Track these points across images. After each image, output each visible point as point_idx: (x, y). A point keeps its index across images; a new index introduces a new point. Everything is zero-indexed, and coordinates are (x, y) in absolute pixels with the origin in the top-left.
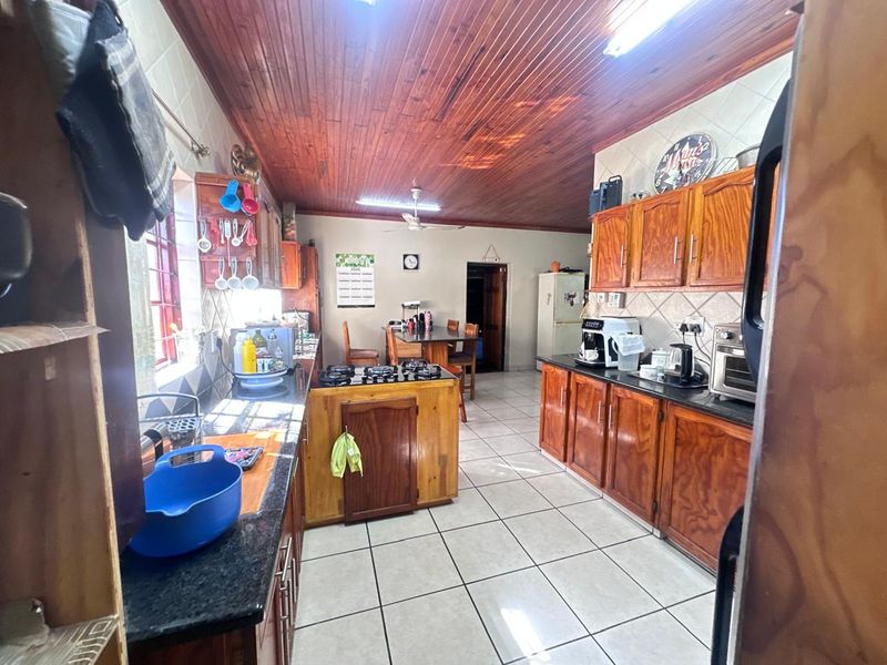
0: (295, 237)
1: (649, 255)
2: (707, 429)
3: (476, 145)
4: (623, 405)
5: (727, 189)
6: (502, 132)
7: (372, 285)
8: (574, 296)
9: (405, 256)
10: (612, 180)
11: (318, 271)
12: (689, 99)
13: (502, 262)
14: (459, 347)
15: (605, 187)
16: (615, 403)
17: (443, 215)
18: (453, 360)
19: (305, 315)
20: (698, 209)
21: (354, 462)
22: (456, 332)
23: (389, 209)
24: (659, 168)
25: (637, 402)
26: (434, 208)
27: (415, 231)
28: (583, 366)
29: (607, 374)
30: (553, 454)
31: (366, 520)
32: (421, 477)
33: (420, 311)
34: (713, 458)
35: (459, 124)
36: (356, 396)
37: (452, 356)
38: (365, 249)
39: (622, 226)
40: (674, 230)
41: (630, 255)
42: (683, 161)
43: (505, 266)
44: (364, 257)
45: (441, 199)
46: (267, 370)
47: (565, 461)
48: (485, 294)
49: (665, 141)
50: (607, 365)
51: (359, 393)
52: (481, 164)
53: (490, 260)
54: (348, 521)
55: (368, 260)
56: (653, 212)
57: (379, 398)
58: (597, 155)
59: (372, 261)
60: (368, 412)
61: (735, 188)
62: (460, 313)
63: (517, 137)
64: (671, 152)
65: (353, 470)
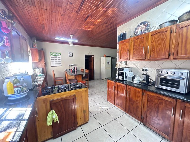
0: (37, 47)
1: (135, 52)
2: (157, 98)
3: (88, 22)
4: (131, 91)
5: (158, 34)
6: (95, 19)
7: (60, 60)
8: (109, 62)
9: (69, 53)
10: (124, 33)
11: (45, 57)
12: (142, 13)
13: (93, 55)
14: (84, 75)
15: (122, 35)
16: (129, 90)
17: (78, 43)
18: (83, 79)
19: (41, 69)
20: (150, 39)
21: (55, 119)
22: (83, 72)
23: (64, 41)
24: (135, 30)
25: (135, 90)
26: (76, 41)
27: (71, 46)
28: (119, 80)
29: (125, 82)
30: (111, 103)
31: (61, 136)
32: (78, 118)
33: (74, 67)
34: (159, 105)
35: (84, 15)
36: (55, 97)
37: (83, 78)
38: (58, 51)
39: (127, 44)
40: (142, 45)
41: (130, 52)
42: (142, 28)
43: (93, 56)
44: (58, 53)
45: (78, 38)
46: (19, 92)
47: (115, 104)
48: (89, 62)
49: (136, 23)
50: (125, 80)
51: (56, 96)
52: (89, 29)
53: (90, 54)
54: (54, 137)
55: (59, 54)
56: (136, 40)
57: (63, 96)
58: (118, 28)
59: (60, 54)
60: (60, 102)
61: (161, 33)
62: (84, 67)
63: (99, 20)
64: (138, 26)
65: (55, 122)
